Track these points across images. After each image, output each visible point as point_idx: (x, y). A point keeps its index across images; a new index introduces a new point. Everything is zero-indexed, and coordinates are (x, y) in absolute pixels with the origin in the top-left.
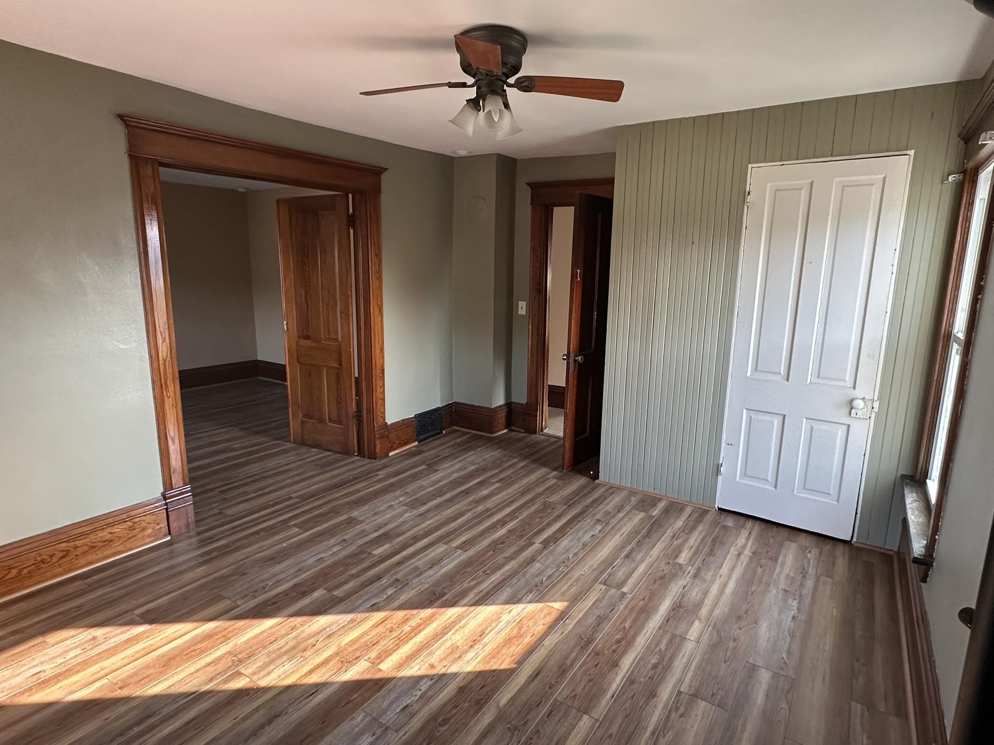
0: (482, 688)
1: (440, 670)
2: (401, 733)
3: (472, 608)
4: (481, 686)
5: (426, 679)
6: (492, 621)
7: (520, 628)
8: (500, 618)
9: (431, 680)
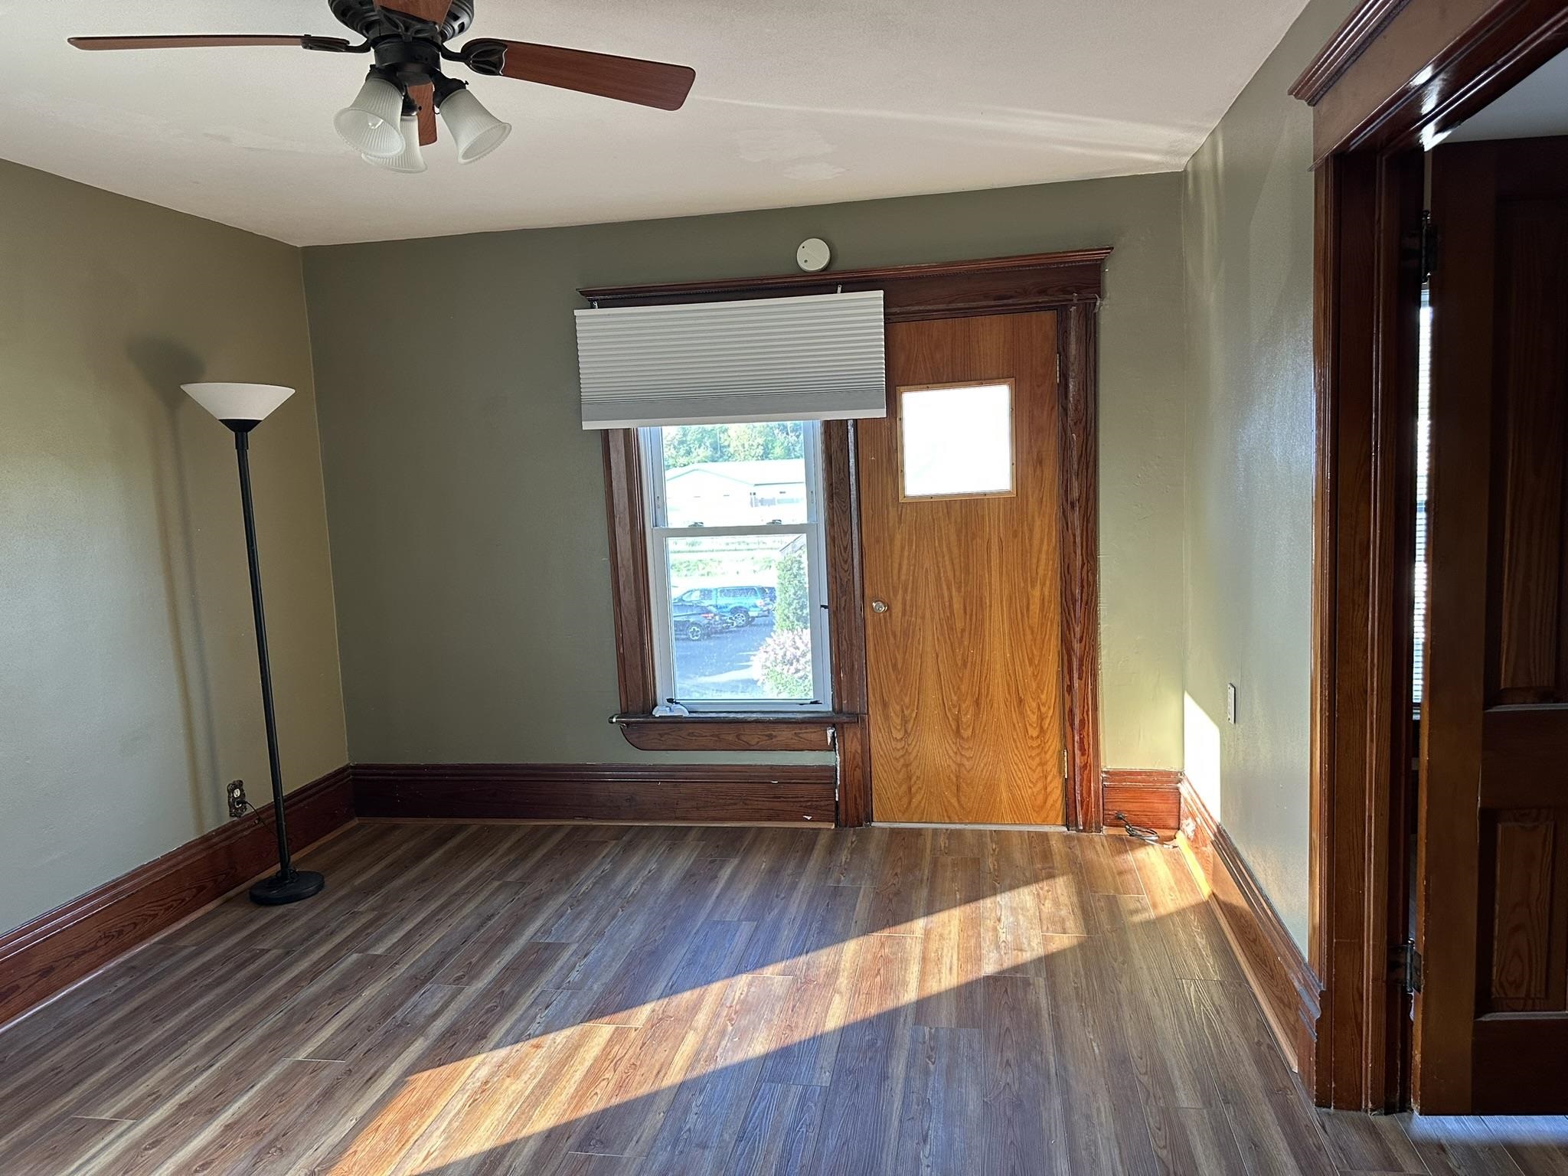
0: (453, 1046)
1: (524, 1047)
2: (539, 990)
3: (508, 1139)
4: (455, 1047)
5: (537, 1032)
6: (459, 1129)
7: (402, 1132)
8: (446, 1139)
9: (529, 1035)
